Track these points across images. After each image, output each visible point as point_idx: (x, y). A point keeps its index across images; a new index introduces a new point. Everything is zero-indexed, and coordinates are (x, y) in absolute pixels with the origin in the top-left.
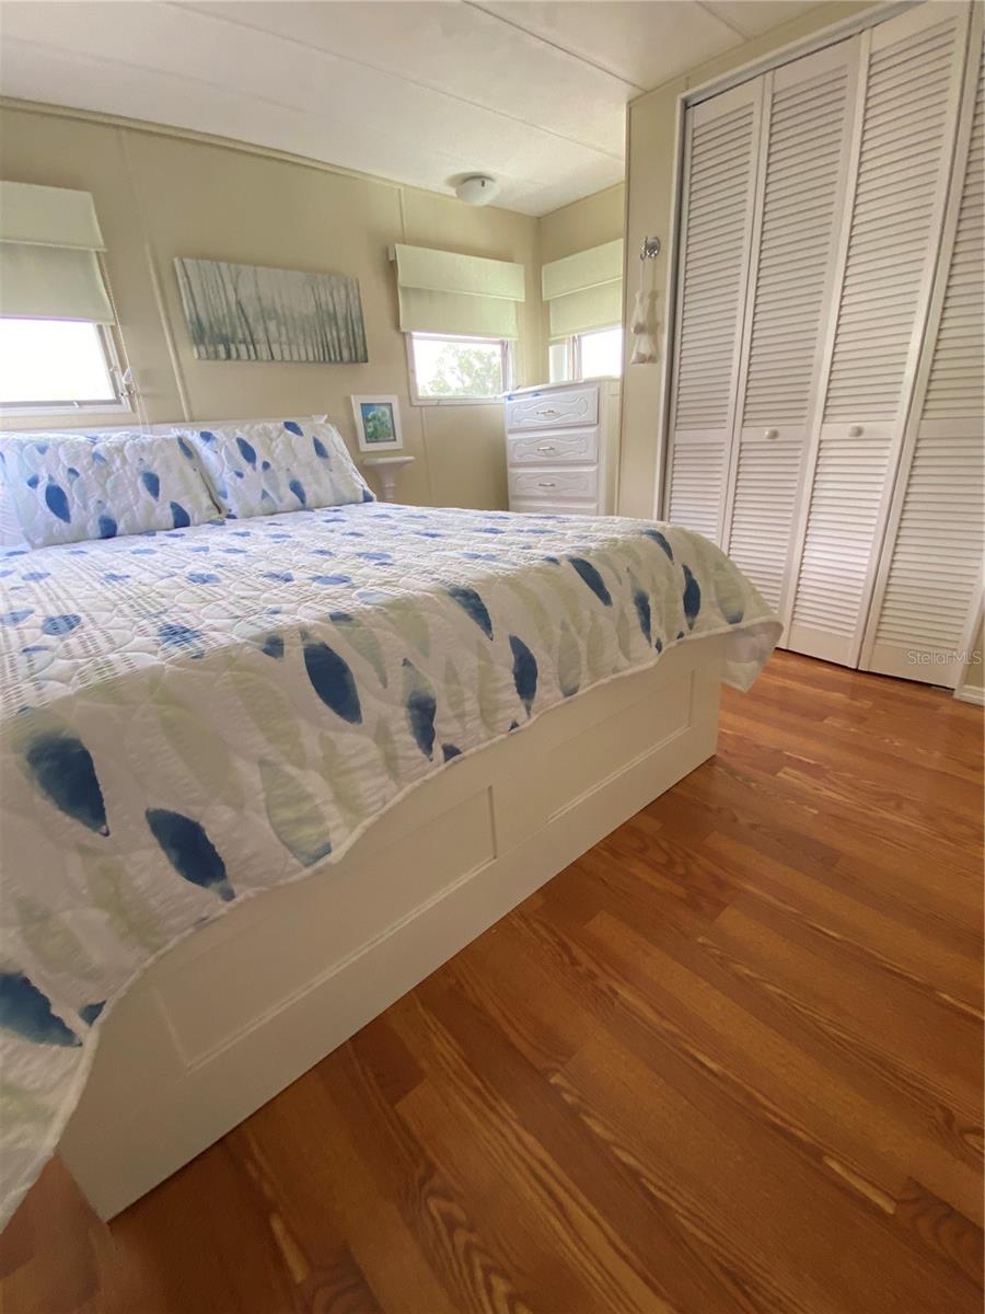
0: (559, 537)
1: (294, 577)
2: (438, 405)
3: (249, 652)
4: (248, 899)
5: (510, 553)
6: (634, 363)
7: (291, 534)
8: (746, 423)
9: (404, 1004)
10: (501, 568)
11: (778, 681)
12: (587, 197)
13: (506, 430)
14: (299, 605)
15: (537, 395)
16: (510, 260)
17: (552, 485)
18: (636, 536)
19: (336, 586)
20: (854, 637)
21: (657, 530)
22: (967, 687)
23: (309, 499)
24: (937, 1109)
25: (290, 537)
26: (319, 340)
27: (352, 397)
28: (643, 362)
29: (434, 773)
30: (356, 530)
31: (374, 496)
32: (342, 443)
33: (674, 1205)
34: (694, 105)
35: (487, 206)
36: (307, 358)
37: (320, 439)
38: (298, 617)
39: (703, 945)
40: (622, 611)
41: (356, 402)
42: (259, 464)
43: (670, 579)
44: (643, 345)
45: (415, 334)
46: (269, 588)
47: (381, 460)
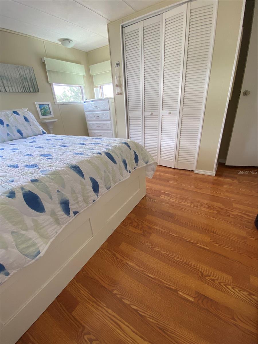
0: (101, 145)
1: (19, 166)
2: (64, 105)
3: (3, 198)
4: (15, 273)
5: (88, 152)
6: (117, 95)
7: (18, 148)
8: (145, 111)
9: (71, 284)
10: (85, 157)
11: (158, 173)
12: (100, 48)
13: (85, 111)
14: (20, 177)
15: (92, 102)
16: (80, 64)
17: (100, 126)
18: (121, 144)
19: (33, 169)
20: (173, 161)
21: (126, 142)
22: (197, 170)
23: (24, 135)
24: (200, 273)
25: (18, 149)
26: (22, 86)
27: (35, 103)
28: (119, 95)
29: (71, 220)
30: (40, 145)
31: (46, 132)
32: (34, 117)
33: (146, 315)
34: (125, 27)
35: (72, 48)
36: (18, 91)
37: (26, 116)
38: (20, 183)
39: (147, 245)
40: (120, 165)
41: (37, 104)
42: (5, 125)
43: (131, 155)
44: (118, 90)
45: (53, 84)
46: (10, 171)
47: (47, 121)
